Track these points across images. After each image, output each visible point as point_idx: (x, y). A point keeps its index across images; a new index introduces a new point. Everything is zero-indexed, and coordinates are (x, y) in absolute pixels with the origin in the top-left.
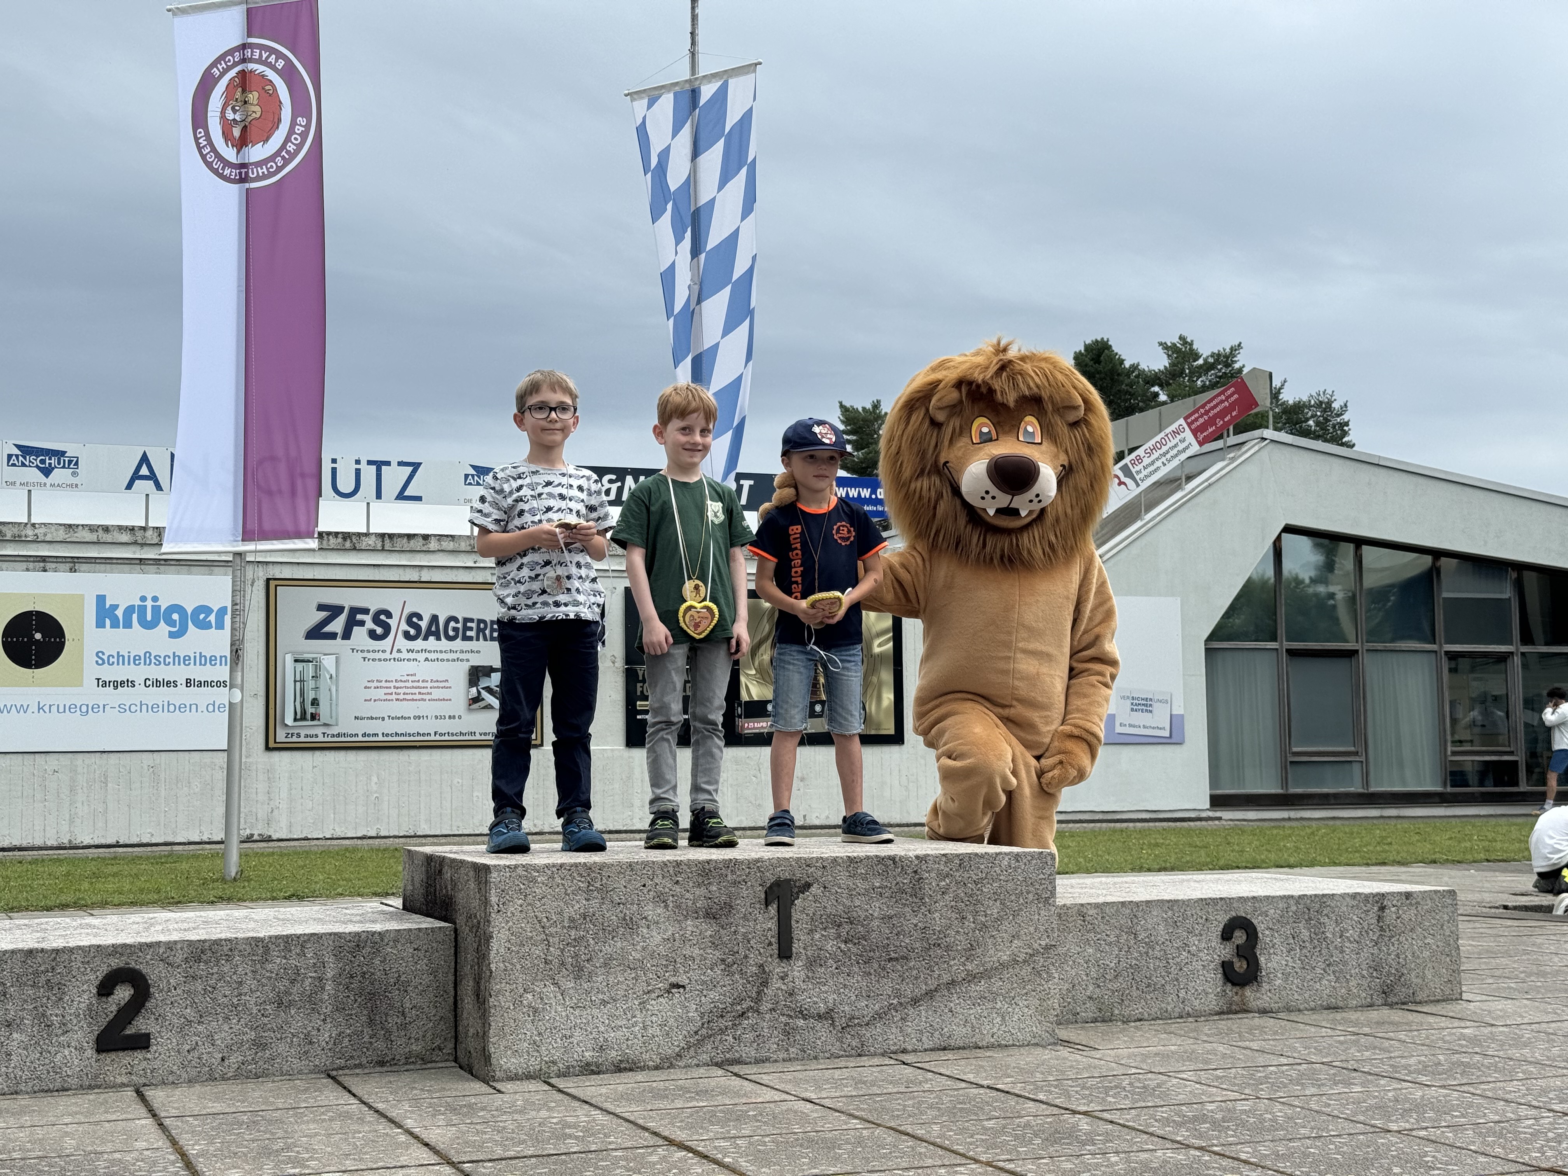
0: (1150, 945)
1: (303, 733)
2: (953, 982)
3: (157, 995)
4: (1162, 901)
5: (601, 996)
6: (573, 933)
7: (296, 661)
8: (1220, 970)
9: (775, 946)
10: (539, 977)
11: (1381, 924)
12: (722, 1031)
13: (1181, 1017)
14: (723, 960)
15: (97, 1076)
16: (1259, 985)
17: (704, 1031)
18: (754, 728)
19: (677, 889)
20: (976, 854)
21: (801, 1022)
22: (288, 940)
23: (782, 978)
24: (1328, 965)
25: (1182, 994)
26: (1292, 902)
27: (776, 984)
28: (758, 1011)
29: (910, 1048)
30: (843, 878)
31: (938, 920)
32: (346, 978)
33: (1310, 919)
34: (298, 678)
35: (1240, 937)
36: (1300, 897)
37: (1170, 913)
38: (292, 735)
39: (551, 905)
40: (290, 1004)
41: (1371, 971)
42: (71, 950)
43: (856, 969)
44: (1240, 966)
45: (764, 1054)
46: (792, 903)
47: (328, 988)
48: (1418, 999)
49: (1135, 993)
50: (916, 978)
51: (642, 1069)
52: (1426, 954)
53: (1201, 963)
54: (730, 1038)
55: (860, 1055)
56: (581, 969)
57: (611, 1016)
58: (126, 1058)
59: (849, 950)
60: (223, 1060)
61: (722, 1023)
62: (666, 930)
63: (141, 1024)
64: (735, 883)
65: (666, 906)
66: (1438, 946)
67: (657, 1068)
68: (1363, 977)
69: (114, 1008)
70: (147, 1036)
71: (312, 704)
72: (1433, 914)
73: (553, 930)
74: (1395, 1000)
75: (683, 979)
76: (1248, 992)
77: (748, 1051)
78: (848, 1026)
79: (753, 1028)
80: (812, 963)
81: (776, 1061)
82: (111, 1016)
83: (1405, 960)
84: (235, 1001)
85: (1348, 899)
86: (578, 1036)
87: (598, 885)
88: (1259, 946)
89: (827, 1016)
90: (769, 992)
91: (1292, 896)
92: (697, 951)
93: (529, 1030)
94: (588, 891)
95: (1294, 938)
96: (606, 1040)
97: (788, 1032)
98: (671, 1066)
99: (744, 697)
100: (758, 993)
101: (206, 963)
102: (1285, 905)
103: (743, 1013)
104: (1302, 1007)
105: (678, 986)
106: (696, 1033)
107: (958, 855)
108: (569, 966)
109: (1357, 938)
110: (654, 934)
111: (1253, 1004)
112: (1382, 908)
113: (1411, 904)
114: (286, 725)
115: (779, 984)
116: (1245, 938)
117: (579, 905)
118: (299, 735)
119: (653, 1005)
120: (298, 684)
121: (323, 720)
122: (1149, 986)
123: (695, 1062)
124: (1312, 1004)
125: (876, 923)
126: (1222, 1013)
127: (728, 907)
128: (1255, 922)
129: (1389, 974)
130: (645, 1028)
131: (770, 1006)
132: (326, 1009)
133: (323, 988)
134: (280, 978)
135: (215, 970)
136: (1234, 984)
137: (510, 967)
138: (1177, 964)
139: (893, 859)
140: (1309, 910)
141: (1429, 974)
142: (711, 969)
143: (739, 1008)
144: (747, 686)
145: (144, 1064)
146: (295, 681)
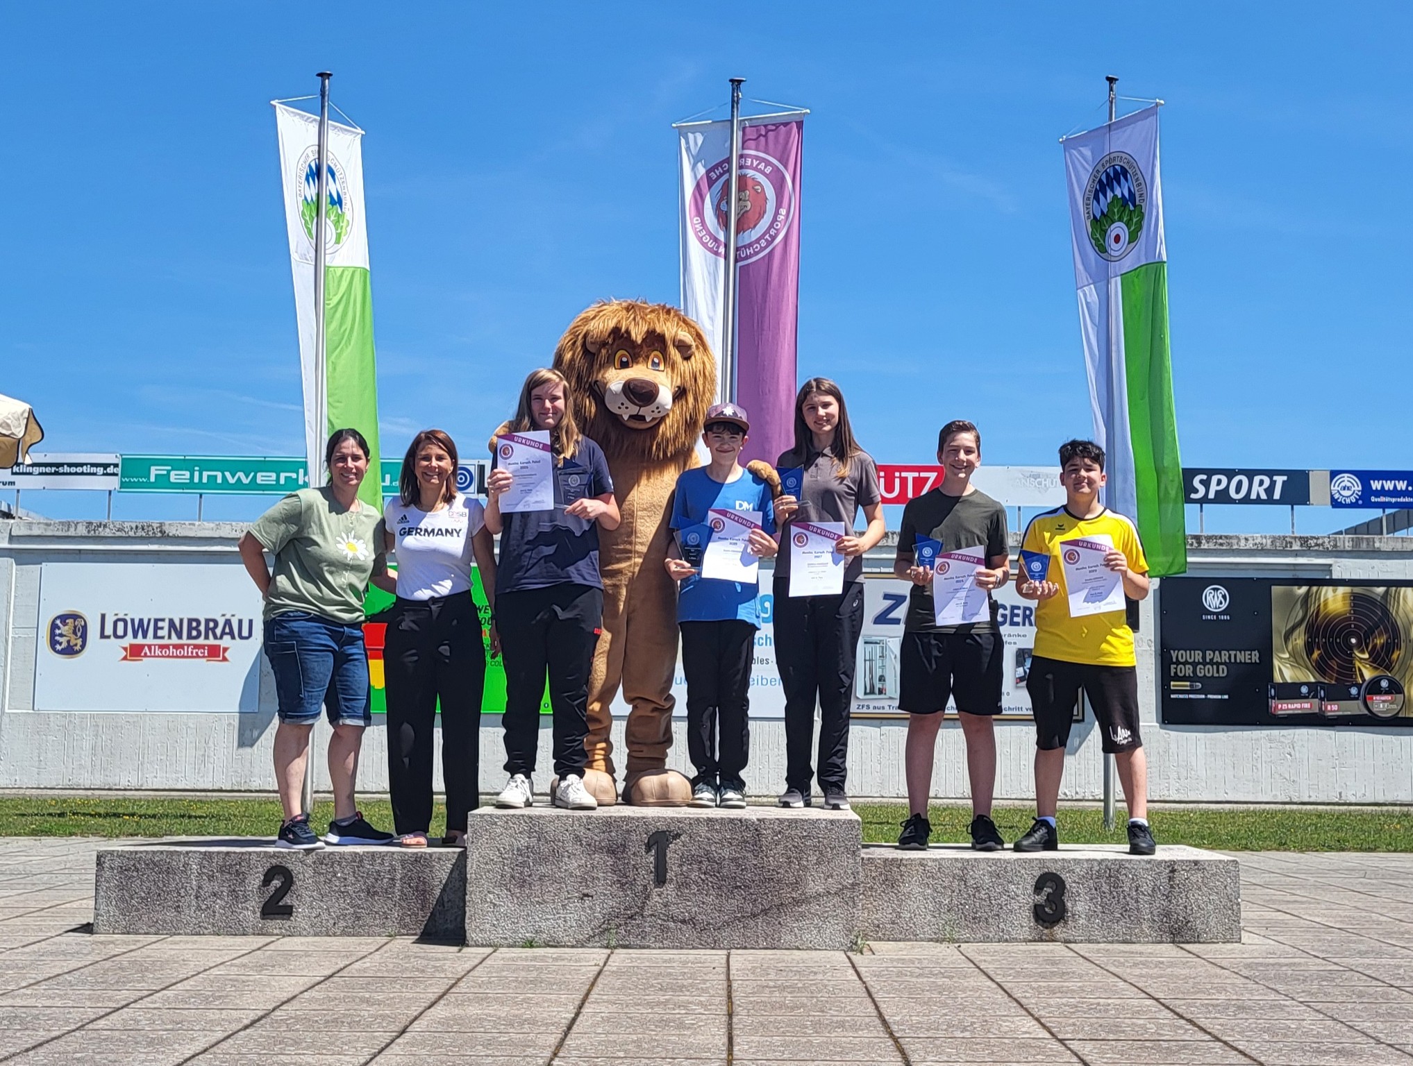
0: (977, 890)
1: (872, 704)
2: (782, 905)
3: (297, 884)
5: (537, 899)
6: (520, 858)
7: (866, 643)
8: (1033, 911)
9: (655, 874)
10: (497, 885)
11: (1172, 883)
12: (618, 926)
13: (999, 942)
14: (619, 881)
15: (262, 928)
16: (1066, 923)
17: (605, 926)
18: (1288, 709)
20: (802, 820)
21: (672, 924)
23: (659, 895)
24: (1126, 911)
25: (1002, 926)
26: (1096, 864)
27: (655, 898)
28: (642, 915)
30: (703, 830)
31: (772, 863)
32: (408, 880)
33: (1111, 876)
34: (867, 658)
35: (1050, 888)
36: (1102, 860)
37: (994, 867)
38: (863, 707)
39: (506, 840)
40: (376, 893)
41: (1162, 917)
43: (711, 892)
44: (1049, 909)
45: (646, 943)
46: (667, 846)
47: (397, 885)
48: (1202, 940)
49: (963, 923)
50: (755, 901)
51: (563, 946)
52: (1211, 907)
53: (1018, 904)
54: (623, 932)
55: (713, 949)
56: (524, 881)
57: (543, 912)
58: (279, 920)
59: (707, 879)
60: (335, 924)
61: (618, 921)
62: (581, 860)
63: (287, 900)
64: (628, 832)
65: (581, 845)
66: (1221, 902)
67: (573, 947)
68: (1155, 921)
69: (273, 888)
70: (291, 907)
71: (880, 680)
72: (1218, 877)
73: (506, 856)
74: (1181, 940)
75: (591, 892)
76: (1056, 927)
77: (635, 941)
78: (705, 929)
79: (639, 926)
80: (680, 886)
82: (271, 893)
83: (1192, 910)
84: (342, 889)
86: (521, 923)
87: (536, 829)
88: (1066, 895)
89: (691, 922)
90: (650, 903)
91: (1096, 860)
92: (601, 874)
93: (490, 917)
94: (530, 832)
95: (1096, 889)
96: (540, 927)
97: (663, 930)
98: (583, 946)
99: (1278, 679)
102: (1090, 866)
103: (632, 916)
104: (1101, 940)
105: (587, 895)
106: (600, 927)
107: (788, 820)
108: (516, 879)
109: (1150, 892)
110: (574, 861)
111: (1060, 936)
112: (1173, 871)
113: (1198, 869)
114: (858, 698)
115: (657, 899)
116: (1055, 888)
117: (523, 841)
118: (868, 707)
119: (571, 907)
120: (868, 663)
121: (888, 694)
122: (975, 918)
123: (599, 944)
124: (1110, 939)
125: (727, 862)
126: (1034, 941)
127: (623, 847)
128: (1063, 876)
129: (1177, 920)
130: (565, 921)
131: (650, 912)
132: (396, 898)
133: (394, 885)
134: (369, 877)
135: (331, 869)
136: (1043, 922)
137: (479, 877)
138: (999, 904)
139: (739, 821)
140: (1110, 870)
141: (1212, 923)
142: (611, 886)
143: (629, 912)
144: (1280, 669)
145: (290, 923)
146: (865, 660)
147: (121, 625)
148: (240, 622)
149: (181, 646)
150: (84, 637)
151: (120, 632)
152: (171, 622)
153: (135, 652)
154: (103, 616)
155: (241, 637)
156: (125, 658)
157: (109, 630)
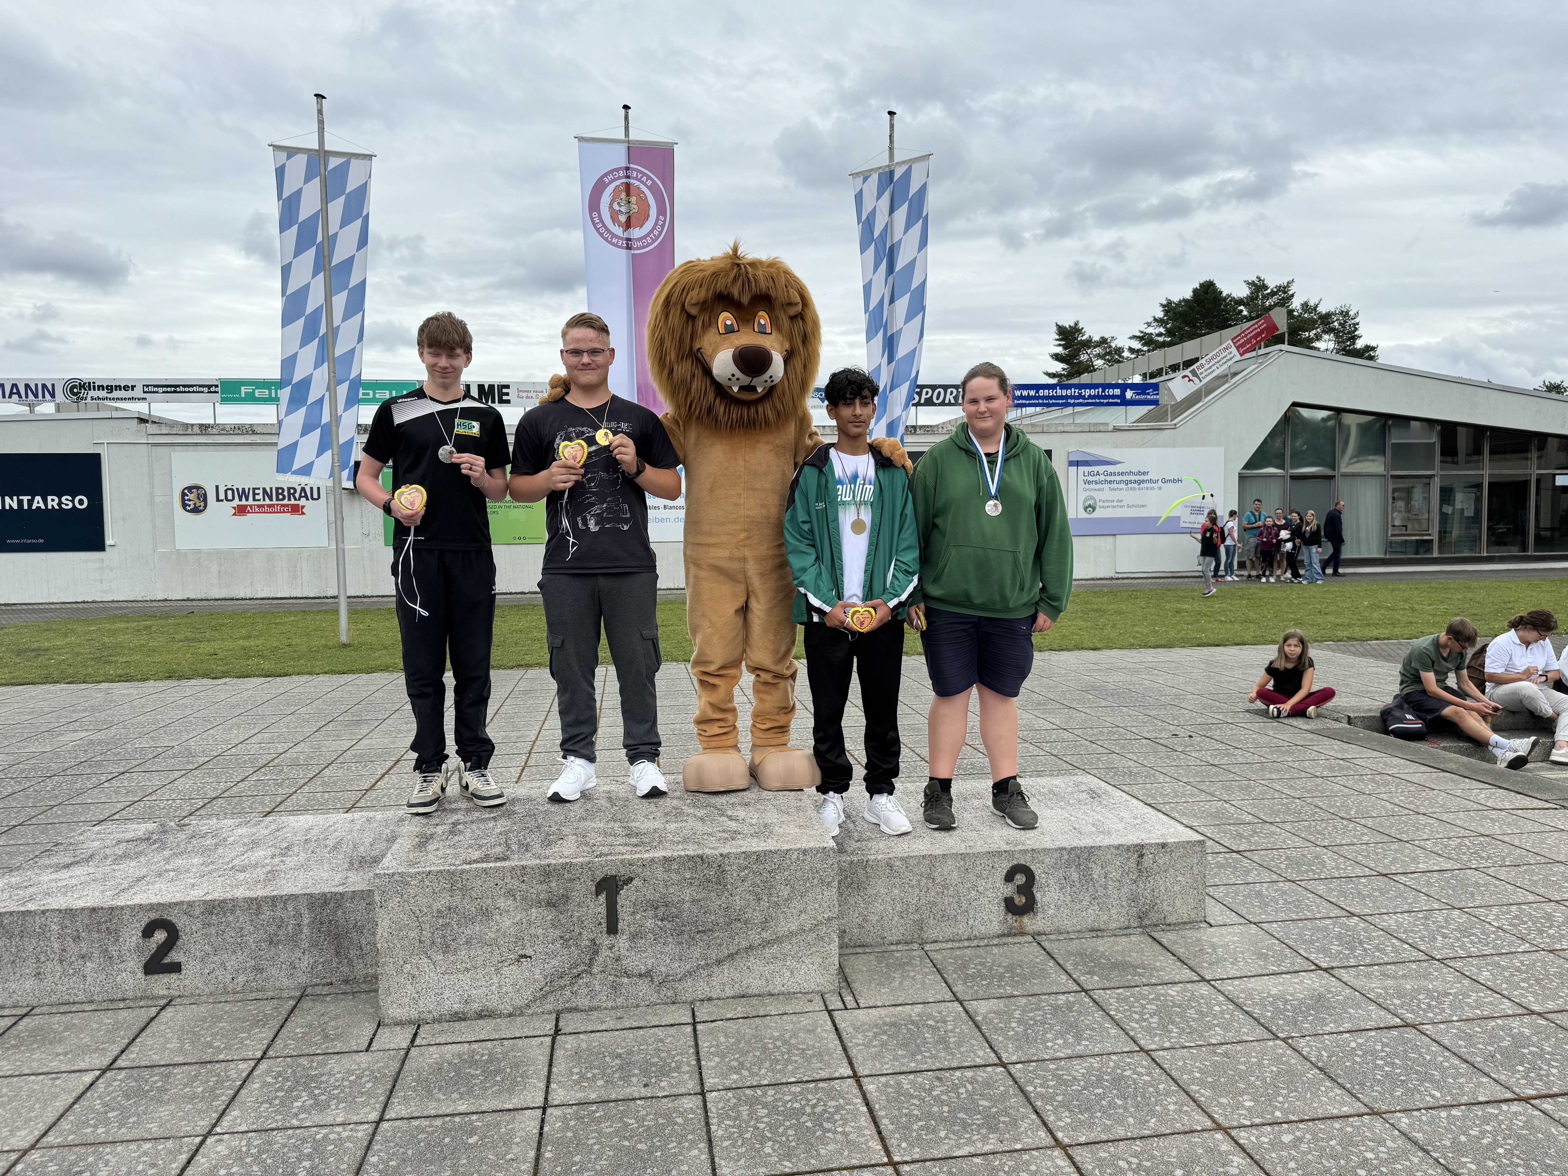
0: (945, 887)
2: (751, 947)
3: (183, 938)
4: (957, 854)
5: (464, 965)
6: (441, 921)
8: (1003, 904)
9: (604, 925)
10: (416, 952)
11: (1140, 867)
12: (562, 988)
13: (969, 939)
14: (562, 937)
15: (146, 990)
16: (1035, 914)
17: (547, 988)
19: (524, 886)
21: (626, 980)
22: (273, 900)
23: (610, 948)
24: (1094, 899)
25: (971, 922)
26: (1064, 853)
27: (604, 953)
28: (590, 973)
29: (715, 996)
30: (659, 873)
31: (738, 902)
32: (317, 924)
33: (1080, 865)
35: (1020, 879)
36: (1071, 849)
37: (962, 863)
39: (423, 901)
40: (280, 941)
41: (1129, 902)
42: (122, 908)
43: (670, 939)
44: (1020, 900)
45: (595, 1003)
46: (618, 893)
47: (305, 931)
48: (1168, 922)
49: (932, 922)
50: (720, 945)
51: (500, 1016)
52: (1177, 888)
53: (987, 899)
54: (568, 993)
55: (674, 1003)
56: (448, 946)
57: (473, 979)
58: (165, 978)
59: (665, 926)
60: (231, 980)
61: (562, 982)
62: (514, 918)
63: (174, 956)
64: (571, 880)
65: (515, 899)
66: (1186, 883)
67: (511, 1014)
68: (1122, 906)
69: (154, 946)
70: (179, 964)
72: (1185, 859)
73: (425, 919)
74: (1148, 923)
75: (529, 952)
76: (1026, 920)
77: (583, 1002)
78: (664, 981)
79: (587, 985)
80: (634, 937)
81: (606, 1009)
82: (154, 951)
83: (1159, 893)
84: (239, 940)
85: (1113, 850)
86: (447, 993)
87: (459, 885)
88: (1036, 886)
89: (648, 974)
90: (600, 959)
91: (1066, 848)
92: (540, 931)
93: (410, 989)
94: (452, 890)
95: (1065, 879)
96: (469, 996)
97: (615, 987)
98: (522, 1014)
100: (591, 960)
101: (217, 915)
102: (1059, 855)
103: (579, 975)
105: (525, 956)
106: (541, 989)
108: (438, 945)
109: (1118, 878)
111: (1028, 928)
112: (1141, 856)
113: (1165, 852)
115: (608, 953)
116: (1024, 880)
117: (444, 900)
119: (506, 971)
122: (943, 916)
123: (541, 1009)
124: (1079, 928)
125: (687, 905)
126: (1003, 935)
127: (566, 898)
128: (1033, 868)
129: (1144, 904)
130: (500, 987)
131: (600, 969)
132: (305, 945)
133: (301, 931)
134: (269, 924)
135: (224, 919)
136: (1014, 914)
137: (392, 946)
138: (967, 900)
139: (701, 857)
140: (1079, 858)
141: (1178, 903)
142: (553, 943)
143: (575, 971)
145: (178, 982)
147: (230, 493)
148: (312, 489)
149: (273, 506)
150: (205, 500)
151: (230, 497)
152: (264, 490)
153: (241, 510)
154: (217, 487)
155: (313, 499)
156: (235, 514)
157: (222, 496)
